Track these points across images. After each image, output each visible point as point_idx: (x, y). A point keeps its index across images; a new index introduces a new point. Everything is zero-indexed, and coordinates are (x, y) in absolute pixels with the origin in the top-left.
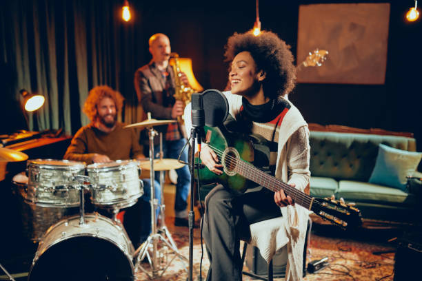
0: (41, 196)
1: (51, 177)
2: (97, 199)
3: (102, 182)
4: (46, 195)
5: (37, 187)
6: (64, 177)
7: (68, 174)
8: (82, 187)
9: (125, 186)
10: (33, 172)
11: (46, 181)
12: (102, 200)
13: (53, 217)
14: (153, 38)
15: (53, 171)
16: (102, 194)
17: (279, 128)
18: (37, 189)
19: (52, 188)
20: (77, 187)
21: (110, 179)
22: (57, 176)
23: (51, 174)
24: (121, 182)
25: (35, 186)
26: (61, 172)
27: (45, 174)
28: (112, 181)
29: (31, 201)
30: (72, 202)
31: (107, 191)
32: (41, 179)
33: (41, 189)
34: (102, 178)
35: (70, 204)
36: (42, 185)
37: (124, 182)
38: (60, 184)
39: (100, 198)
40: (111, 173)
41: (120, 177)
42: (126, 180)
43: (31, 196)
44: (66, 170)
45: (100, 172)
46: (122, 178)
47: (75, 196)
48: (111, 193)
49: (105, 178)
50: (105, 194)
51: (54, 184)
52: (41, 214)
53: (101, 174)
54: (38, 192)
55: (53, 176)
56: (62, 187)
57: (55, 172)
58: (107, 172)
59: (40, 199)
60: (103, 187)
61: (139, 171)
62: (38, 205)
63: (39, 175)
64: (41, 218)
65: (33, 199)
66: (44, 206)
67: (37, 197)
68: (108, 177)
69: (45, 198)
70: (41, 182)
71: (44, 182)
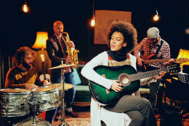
1: (16, 99)
2: (41, 109)
3: (44, 99)
4: (13, 110)
5: (8, 106)
9: (56, 100)
11: (14, 102)
12: (44, 109)
16: (44, 105)
18: (8, 107)
21: (49, 97)
22: (19, 99)
23: (16, 98)
24: (54, 98)
25: (6, 106)
26: (21, 96)
27: (12, 98)
31: (47, 103)
32: (10, 101)
33: (9, 107)
34: (44, 97)
36: (11, 104)
38: (22, 103)
39: (43, 108)
40: (49, 94)
41: (53, 95)
42: (57, 97)
43: (3, 112)
44: (24, 95)
45: (43, 94)
46: (55, 96)
49: (46, 97)
50: (46, 105)
54: (8, 109)
55: (17, 99)
57: (18, 96)
59: (9, 112)
60: (45, 102)
63: (9, 99)
65: (5, 114)
67: (7, 112)
68: (47, 96)
69: (13, 112)
70: (10, 103)
71: (12, 103)
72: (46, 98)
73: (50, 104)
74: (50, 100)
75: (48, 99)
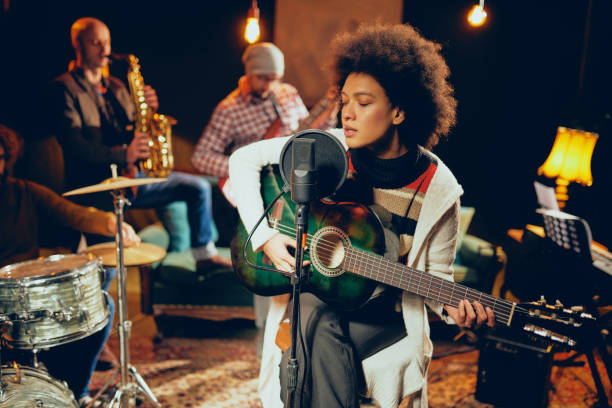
2: (26, 339)
3: (36, 305)
9: (84, 307)
12: (37, 340)
14: (77, 26)
16: (37, 328)
17: (423, 196)
21: (54, 298)
24: (75, 301)
28: (59, 301)
31: (47, 321)
34: (37, 297)
37: (82, 300)
39: (33, 337)
40: (54, 287)
41: (73, 291)
42: (86, 295)
45: (31, 286)
48: (57, 325)
49: (43, 296)
53: (34, 289)
58: (45, 285)
60: (41, 315)
61: (101, 274)
68: (49, 295)
72: (45, 303)
73: (57, 321)
74: (58, 309)
75: (49, 305)
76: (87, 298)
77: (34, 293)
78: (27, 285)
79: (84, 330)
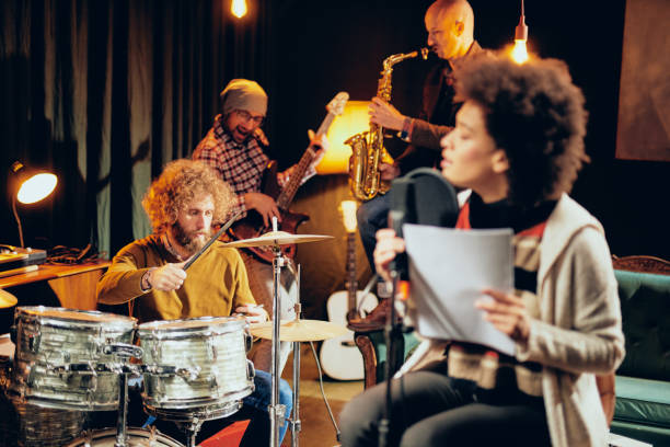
0: (40, 383)
1: (62, 344)
3: (168, 360)
4: (49, 382)
5: (33, 364)
6: (89, 346)
7: (99, 340)
8: (125, 369)
9: (215, 371)
10: (26, 332)
11: (52, 351)
12: (165, 400)
13: (59, 434)
15: (66, 333)
16: (168, 386)
19: (63, 368)
20: (116, 366)
21: (185, 355)
22: (74, 344)
23: (62, 338)
24: (206, 362)
25: (28, 362)
26: (84, 335)
27: (51, 337)
28: (189, 358)
29: (19, 394)
30: (102, 400)
32: (42, 347)
33: (39, 370)
34: (169, 351)
35: (97, 404)
36: (43, 359)
37: (213, 362)
38: (81, 361)
39: (163, 395)
40: (187, 343)
41: (205, 351)
42: (218, 358)
43: (18, 383)
44: (95, 332)
45: (165, 339)
46: (210, 353)
47: (110, 388)
48: (186, 386)
49: (175, 352)
50: (172, 386)
51: (67, 359)
52: (36, 426)
53: (167, 342)
54: (34, 374)
55: (67, 342)
56: (83, 367)
57: (72, 334)
58: (179, 339)
59: (36, 389)
60: (169, 373)
61: (248, 340)
62: (31, 402)
63: (39, 338)
64: (36, 435)
65: (22, 390)
66: (42, 405)
67: (31, 386)
68: (181, 351)
69: (47, 388)
70: (42, 354)
71: (48, 354)
72: (176, 358)
75: (178, 361)
76: (221, 361)
77: (167, 346)
78: (160, 336)
79: (213, 397)
